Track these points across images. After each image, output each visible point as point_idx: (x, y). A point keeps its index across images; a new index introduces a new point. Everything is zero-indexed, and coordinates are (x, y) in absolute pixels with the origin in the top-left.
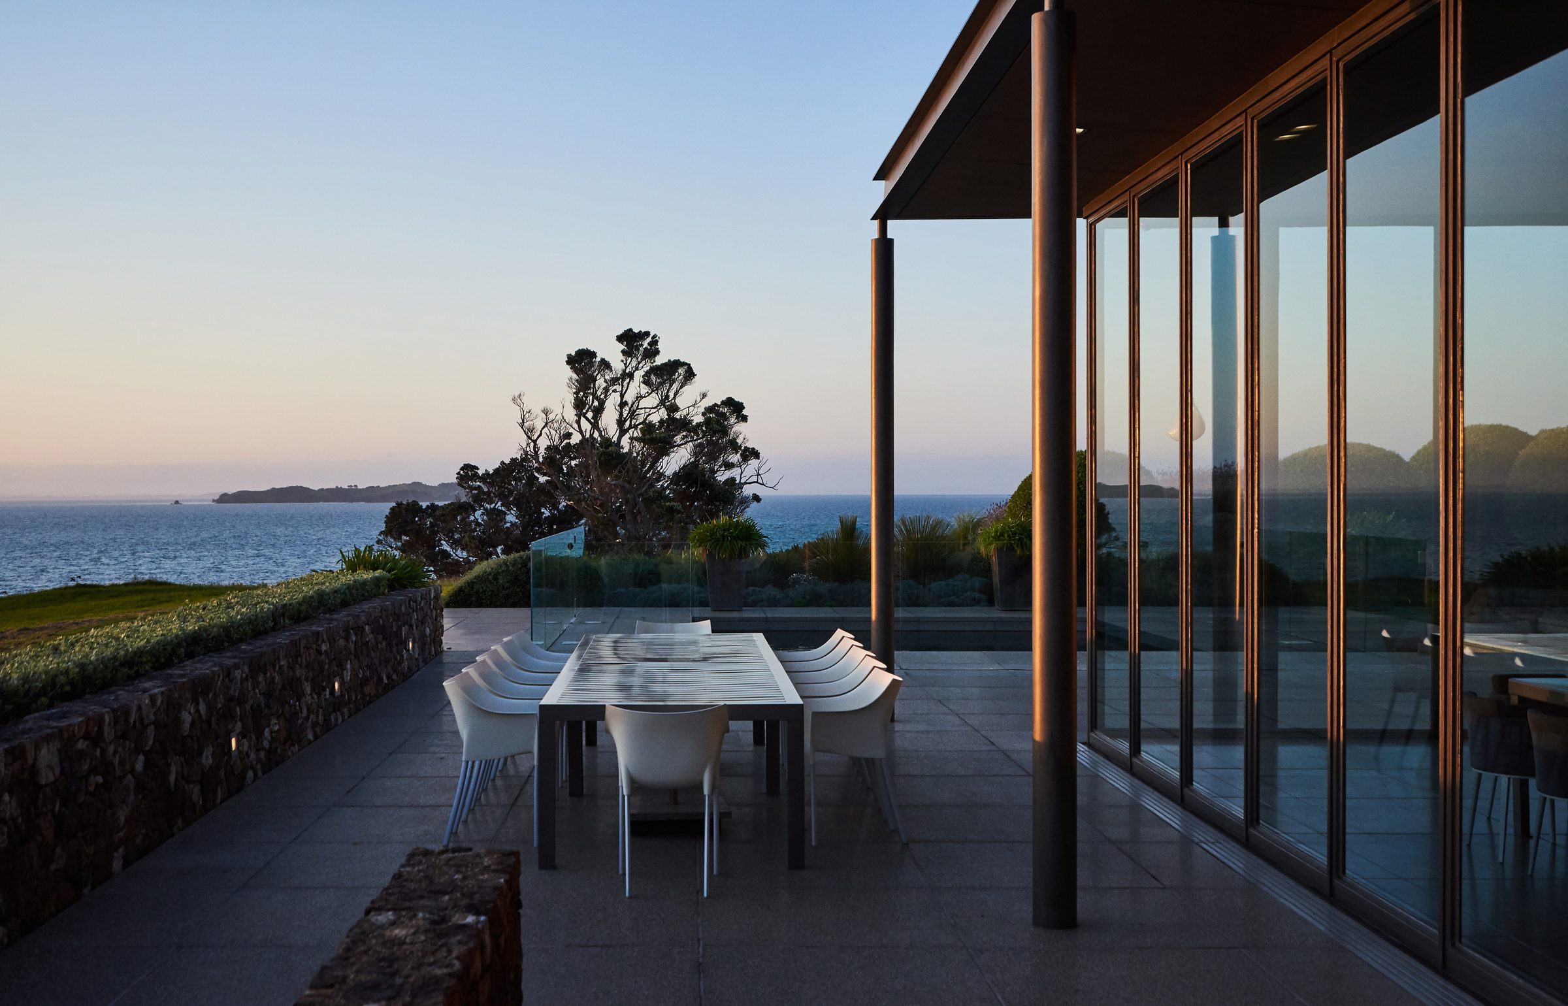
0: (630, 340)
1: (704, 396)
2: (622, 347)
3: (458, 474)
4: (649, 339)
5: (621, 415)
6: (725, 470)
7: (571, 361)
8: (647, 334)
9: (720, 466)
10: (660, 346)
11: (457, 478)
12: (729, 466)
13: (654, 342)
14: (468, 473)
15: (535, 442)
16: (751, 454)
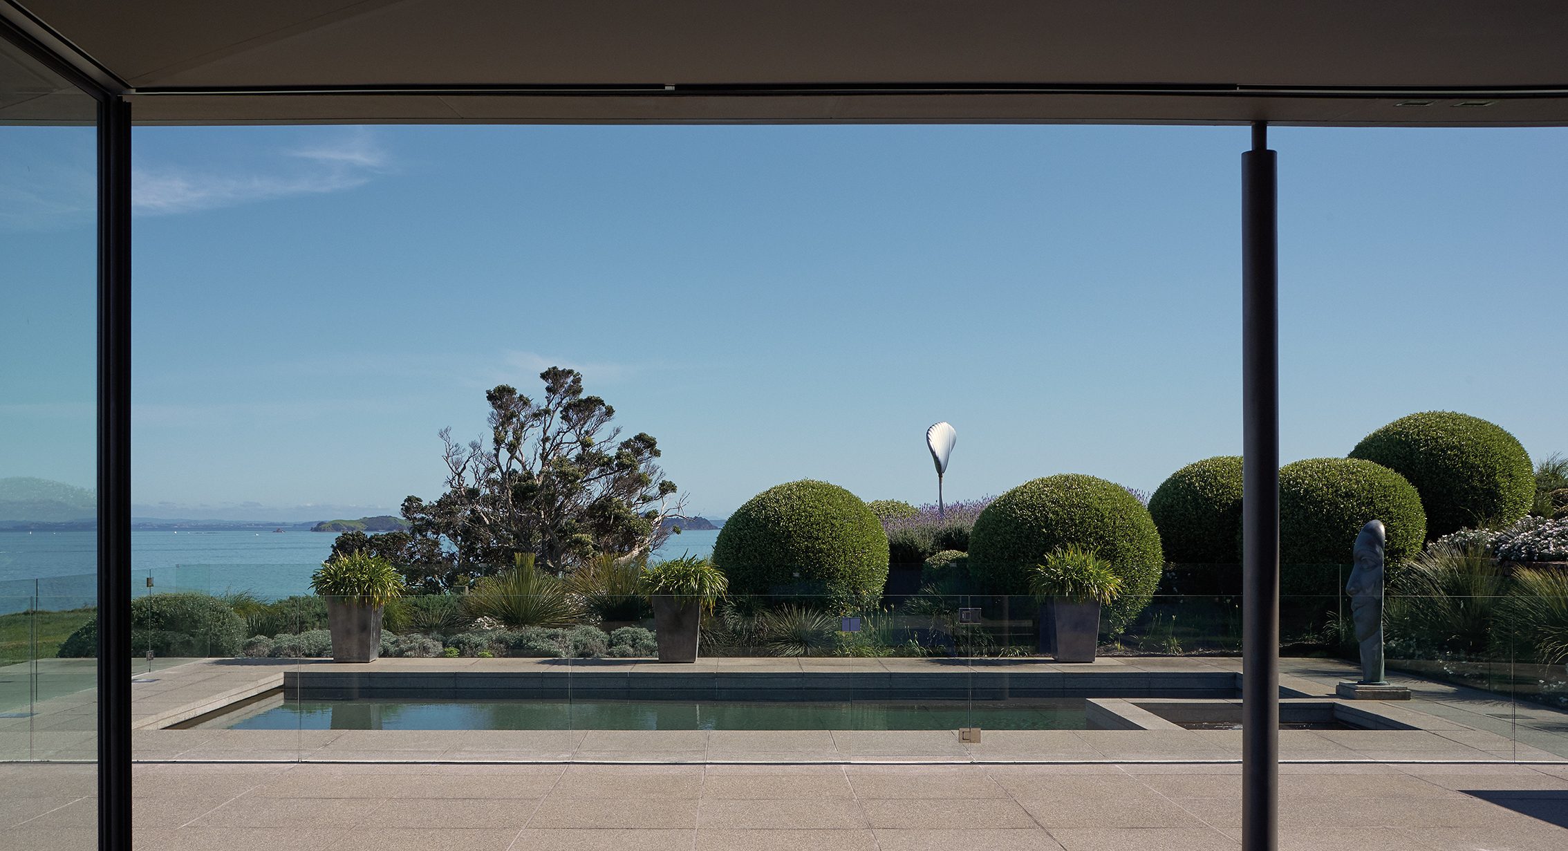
0: (554, 377)
1: (618, 431)
2: (545, 384)
3: (403, 505)
4: (572, 378)
5: (544, 449)
6: (643, 503)
7: (491, 397)
8: (570, 372)
9: (638, 500)
10: (582, 383)
11: (402, 509)
12: (645, 499)
13: (577, 381)
14: (411, 505)
15: (459, 475)
16: (666, 488)
